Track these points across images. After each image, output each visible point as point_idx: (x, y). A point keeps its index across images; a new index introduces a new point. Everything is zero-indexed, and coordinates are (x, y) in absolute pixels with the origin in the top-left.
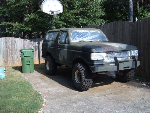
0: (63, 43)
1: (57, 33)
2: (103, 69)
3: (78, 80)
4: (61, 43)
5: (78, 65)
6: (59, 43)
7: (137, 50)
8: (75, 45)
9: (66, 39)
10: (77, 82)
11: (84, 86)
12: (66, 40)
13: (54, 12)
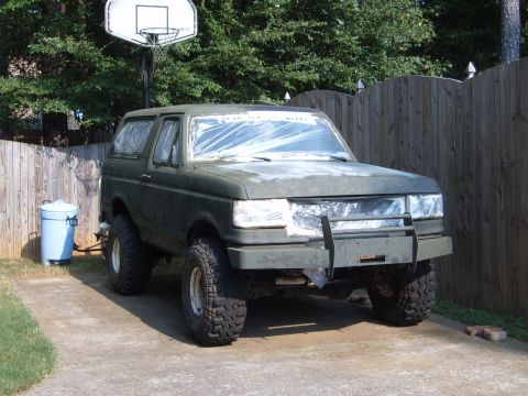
0: (163, 164)
1: (152, 123)
2: (274, 262)
3: (199, 306)
4: (157, 165)
5: (198, 247)
6: (154, 163)
7: (440, 196)
8: (196, 172)
9: (172, 150)
10: (195, 311)
11: (214, 324)
12: (174, 151)
13: (160, 37)
